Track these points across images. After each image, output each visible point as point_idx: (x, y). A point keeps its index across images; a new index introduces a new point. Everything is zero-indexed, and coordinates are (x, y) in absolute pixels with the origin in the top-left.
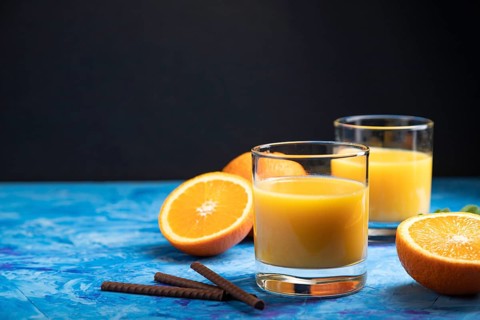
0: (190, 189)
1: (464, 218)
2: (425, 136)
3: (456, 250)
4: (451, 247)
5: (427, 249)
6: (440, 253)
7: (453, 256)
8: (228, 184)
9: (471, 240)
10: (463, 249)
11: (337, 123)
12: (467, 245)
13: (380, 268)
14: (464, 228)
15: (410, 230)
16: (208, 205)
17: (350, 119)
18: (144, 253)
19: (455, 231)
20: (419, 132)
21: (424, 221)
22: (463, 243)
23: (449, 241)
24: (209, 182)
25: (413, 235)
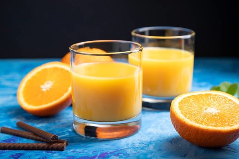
0: (39, 73)
1: (216, 95)
2: (190, 42)
3: (208, 119)
4: (205, 117)
5: (189, 118)
6: (196, 121)
7: (205, 124)
8: (62, 70)
9: (219, 111)
10: (212, 118)
11: (133, 33)
12: (215, 115)
13: (153, 127)
14: (215, 102)
15: (179, 104)
16: (48, 83)
17: (141, 30)
18: (9, 113)
19: (209, 105)
20: (186, 40)
21: (190, 97)
22: (213, 114)
23: (205, 111)
24: (50, 69)
25: (181, 108)
